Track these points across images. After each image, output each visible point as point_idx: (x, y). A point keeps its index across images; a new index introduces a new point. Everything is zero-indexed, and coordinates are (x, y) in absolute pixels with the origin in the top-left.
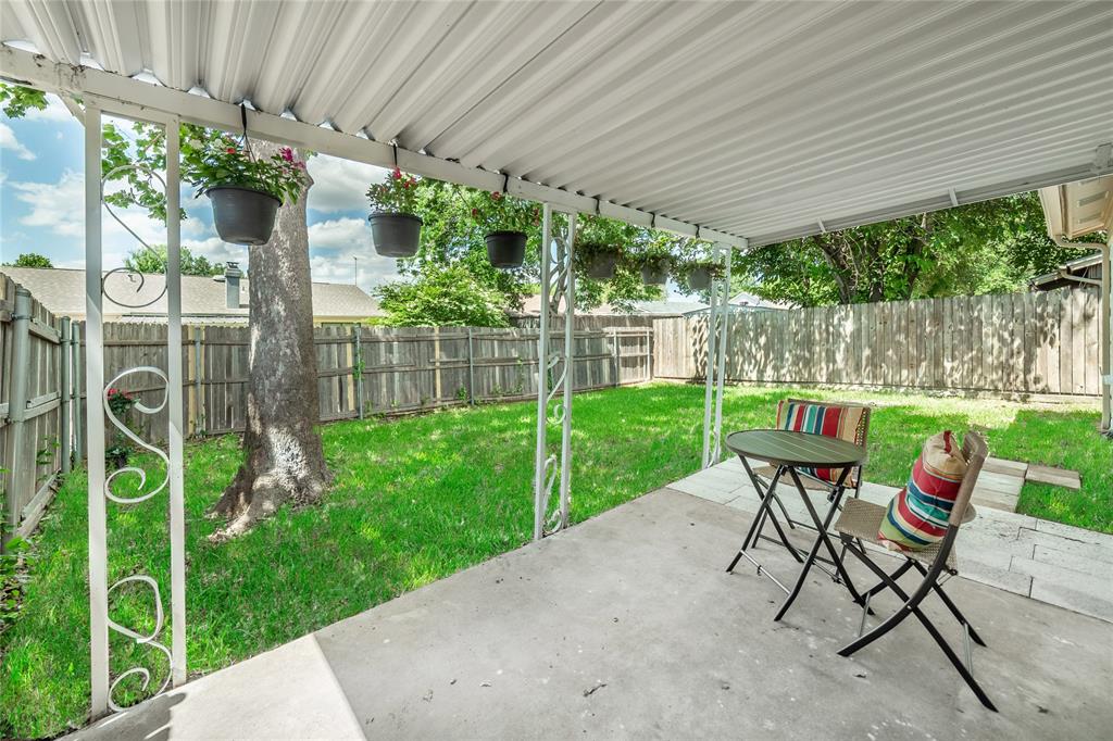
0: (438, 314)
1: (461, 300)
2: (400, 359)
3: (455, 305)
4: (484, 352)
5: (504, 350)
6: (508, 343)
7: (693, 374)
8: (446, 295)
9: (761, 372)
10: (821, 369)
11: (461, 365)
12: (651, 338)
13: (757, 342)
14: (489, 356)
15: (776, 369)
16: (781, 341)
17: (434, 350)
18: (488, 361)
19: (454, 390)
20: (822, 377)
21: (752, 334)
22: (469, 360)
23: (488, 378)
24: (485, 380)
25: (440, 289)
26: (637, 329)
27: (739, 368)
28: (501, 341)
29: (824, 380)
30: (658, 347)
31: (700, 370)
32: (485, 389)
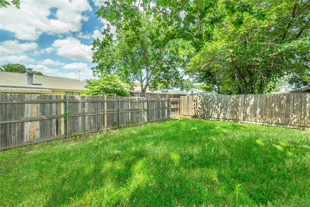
0: (106, 91)
1: (115, 86)
2: (88, 110)
3: (113, 88)
4: (125, 107)
5: (133, 106)
6: (134, 103)
7: (194, 114)
8: (109, 84)
9: (219, 115)
10: (241, 115)
11: (115, 112)
12: (180, 102)
13: (218, 105)
14: (127, 108)
15: (224, 114)
16: (227, 105)
17: (104, 106)
18: (126, 110)
19: (112, 122)
20: (241, 118)
21: (216, 102)
22: (119, 110)
23: (126, 117)
24: (125, 118)
25: (107, 82)
26: (176, 99)
27: (211, 113)
28: (131, 103)
29: (242, 119)
30: (182, 105)
31: (196, 113)
32: (125, 121)
